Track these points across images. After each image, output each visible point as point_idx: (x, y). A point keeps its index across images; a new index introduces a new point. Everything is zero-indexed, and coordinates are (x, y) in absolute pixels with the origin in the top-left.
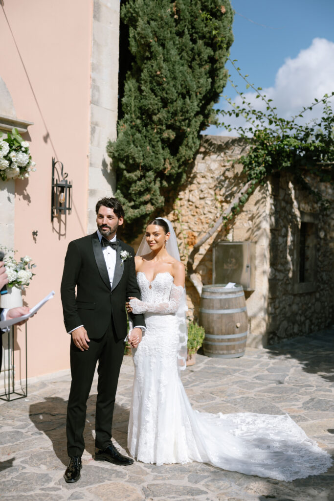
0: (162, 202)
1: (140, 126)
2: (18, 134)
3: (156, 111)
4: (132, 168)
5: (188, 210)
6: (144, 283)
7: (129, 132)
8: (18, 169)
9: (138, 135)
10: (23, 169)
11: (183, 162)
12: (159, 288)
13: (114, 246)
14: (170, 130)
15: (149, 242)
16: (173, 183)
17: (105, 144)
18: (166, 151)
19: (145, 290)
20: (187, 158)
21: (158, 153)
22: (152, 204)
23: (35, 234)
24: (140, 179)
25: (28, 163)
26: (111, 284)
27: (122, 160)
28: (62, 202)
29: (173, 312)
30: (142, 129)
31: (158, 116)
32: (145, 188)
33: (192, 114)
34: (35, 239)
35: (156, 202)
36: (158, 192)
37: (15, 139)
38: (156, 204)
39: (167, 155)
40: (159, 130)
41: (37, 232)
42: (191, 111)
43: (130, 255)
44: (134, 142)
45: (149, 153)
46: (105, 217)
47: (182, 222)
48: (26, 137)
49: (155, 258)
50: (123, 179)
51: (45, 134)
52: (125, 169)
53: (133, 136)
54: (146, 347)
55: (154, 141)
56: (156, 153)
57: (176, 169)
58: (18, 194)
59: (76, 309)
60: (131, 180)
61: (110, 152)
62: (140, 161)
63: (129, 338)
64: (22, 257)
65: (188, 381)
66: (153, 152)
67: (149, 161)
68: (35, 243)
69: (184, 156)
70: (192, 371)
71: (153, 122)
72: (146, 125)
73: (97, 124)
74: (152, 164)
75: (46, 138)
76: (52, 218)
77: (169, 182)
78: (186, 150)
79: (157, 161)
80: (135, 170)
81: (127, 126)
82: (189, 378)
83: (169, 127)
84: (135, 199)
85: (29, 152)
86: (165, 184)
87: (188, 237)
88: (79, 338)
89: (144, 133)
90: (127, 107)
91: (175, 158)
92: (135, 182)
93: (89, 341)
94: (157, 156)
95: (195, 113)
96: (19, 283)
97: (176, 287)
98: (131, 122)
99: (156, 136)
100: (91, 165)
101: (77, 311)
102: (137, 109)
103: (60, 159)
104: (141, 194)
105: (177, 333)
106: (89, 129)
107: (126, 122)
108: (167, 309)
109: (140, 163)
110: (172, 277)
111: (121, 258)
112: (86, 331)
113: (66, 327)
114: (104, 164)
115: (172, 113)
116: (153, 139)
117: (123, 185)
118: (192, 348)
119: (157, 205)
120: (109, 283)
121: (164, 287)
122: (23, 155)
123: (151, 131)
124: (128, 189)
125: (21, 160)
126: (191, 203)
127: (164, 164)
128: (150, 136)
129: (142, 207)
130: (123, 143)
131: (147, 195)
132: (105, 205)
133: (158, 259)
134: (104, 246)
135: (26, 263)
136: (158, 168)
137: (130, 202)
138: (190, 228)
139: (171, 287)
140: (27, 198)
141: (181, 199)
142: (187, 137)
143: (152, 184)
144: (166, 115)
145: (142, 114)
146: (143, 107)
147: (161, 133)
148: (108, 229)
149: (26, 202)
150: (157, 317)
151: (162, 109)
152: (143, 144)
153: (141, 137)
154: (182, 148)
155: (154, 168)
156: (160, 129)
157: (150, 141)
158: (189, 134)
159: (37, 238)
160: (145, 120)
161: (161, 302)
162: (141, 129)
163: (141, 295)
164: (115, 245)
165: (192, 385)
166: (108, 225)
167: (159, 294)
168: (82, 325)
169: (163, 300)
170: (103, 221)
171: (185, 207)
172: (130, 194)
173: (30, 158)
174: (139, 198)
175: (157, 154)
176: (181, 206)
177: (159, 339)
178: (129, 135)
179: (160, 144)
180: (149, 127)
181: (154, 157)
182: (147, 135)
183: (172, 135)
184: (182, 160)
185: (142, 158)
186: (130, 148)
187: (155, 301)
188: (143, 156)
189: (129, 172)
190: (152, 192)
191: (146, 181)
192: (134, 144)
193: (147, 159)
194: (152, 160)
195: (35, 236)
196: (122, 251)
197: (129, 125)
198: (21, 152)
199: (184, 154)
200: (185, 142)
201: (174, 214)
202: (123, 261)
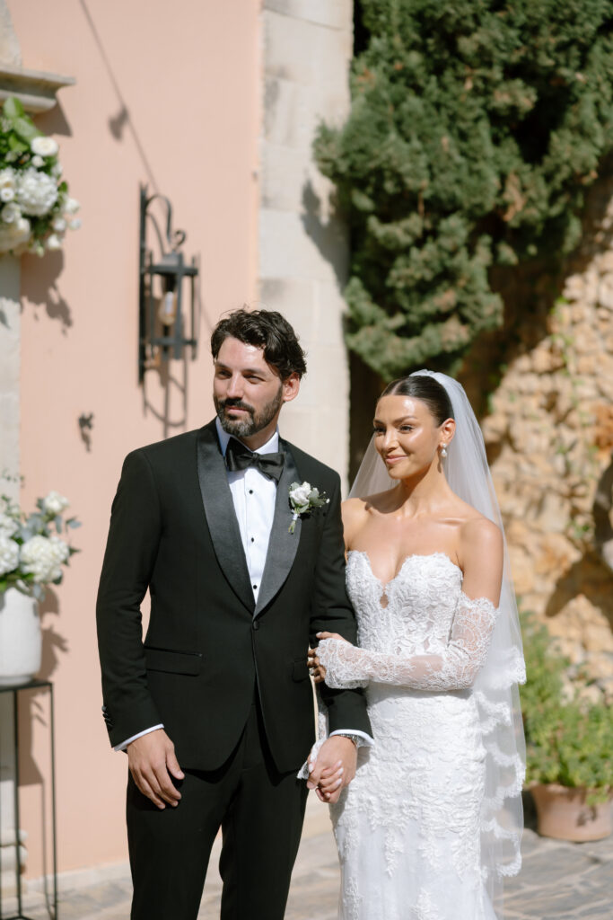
0: (495, 313)
1: (420, 72)
2: (21, 116)
3: (470, 23)
4: (394, 207)
5: (594, 335)
6: (364, 586)
7: (385, 95)
8: (24, 225)
9: (414, 103)
10: (41, 224)
11: (564, 183)
12: (411, 607)
13: (270, 469)
14: (519, 83)
15: (386, 453)
16: (532, 250)
17: (306, 135)
18: (507, 150)
19: (368, 610)
20: (578, 169)
21: (479, 157)
22: (464, 321)
23: (85, 422)
24: (420, 243)
25: (57, 204)
26: (256, 593)
27: (361, 184)
28: (169, 320)
29: (458, 683)
30: (428, 82)
31: (476, 37)
32: (439, 269)
33: (591, 28)
34: (86, 439)
35: (475, 313)
36: (482, 282)
37: (12, 132)
38: (473, 318)
39: (509, 163)
40: (480, 84)
41: (91, 417)
42: (585, 15)
43: (321, 497)
44: (399, 123)
45: (450, 157)
46: (237, 376)
47: (578, 373)
48: (52, 122)
49: (408, 505)
50: (368, 243)
51: (113, 110)
52: (374, 213)
53: (396, 105)
54: (372, 798)
55: (464, 120)
56: (470, 156)
57: (543, 205)
58: (30, 300)
59: (144, 672)
60: (391, 246)
61: (325, 160)
62: (421, 184)
63: (311, 768)
64: (41, 495)
65: (576, 895)
66: (463, 154)
67: (450, 184)
68: (88, 449)
69: (568, 163)
70: (596, 861)
71: (460, 57)
72: (438, 70)
73: (283, 73)
74: (458, 191)
75: (118, 125)
76: (142, 371)
77: (519, 249)
78: (574, 144)
79: (473, 181)
80: (404, 214)
81: (376, 76)
82: (583, 883)
83: (511, 72)
84: (406, 304)
85: (59, 168)
86: (508, 254)
87: (598, 423)
88: (146, 768)
89: (431, 94)
90: (378, 12)
91: (540, 170)
92: (406, 251)
93: (180, 775)
94: (476, 167)
95: (599, 21)
96: (27, 578)
97: (468, 604)
98: (391, 61)
99: (471, 102)
100: (266, 202)
101: (144, 677)
102: (409, 20)
103: (164, 186)
104: (424, 289)
105: (472, 755)
106: (258, 90)
107: (374, 61)
108: (436, 674)
109: (420, 190)
110: (457, 569)
111: (292, 508)
112: (170, 745)
113: (109, 729)
114: (310, 199)
115: (523, 28)
116: (462, 111)
117: (368, 264)
118: (598, 785)
119: (479, 324)
120: (249, 589)
121: (428, 603)
122: (38, 179)
123: (454, 89)
124: (384, 273)
125: (32, 196)
126: (603, 313)
127: (501, 192)
128: (452, 104)
129: (430, 331)
130: (365, 128)
131: (445, 290)
132: (236, 335)
133: (416, 508)
134: (233, 467)
135: (52, 517)
136: (480, 206)
137: (391, 314)
138: (602, 394)
139: (454, 602)
140: (60, 311)
141: (572, 302)
142: (576, 101)
143: (462, 256)
144: (503, 33)
145: (425, 34)
146: (429, 13)
147: (486, 93)
148: (244, 414)
149: (57, 324)
150: (406, 701)
151: (488, 14)
152: (428, 130)
153: (425, 106)
154: (561, 137)
155: (467, 205)
156: (485, 80)
157: (453, 118)
158: (582, 91)
159: (93, 434)
160: (435, 51)
161: (420, 652)
162: (421, 82)
163: (357, 627)
164: (273, 463)
165: (585, 907)
166: (245, 401)
167: (413, 625)
168: (161, 726)
169: (426, 644)
170: (229, 387)
171: (586, 326)
172: (392, 290)
173: (63, 187)
174: (421, 301)
175: (475, 160)
176: (574, 323)
177: (413, 774)
178: (385, 103)
179: (484, 129)
180: (448, 76)
181: (465, 170)
182: (442, 101)
183: (524, 98)
184: (560, 177)
185: (426, 173)
186: (385, 144)
187: (399, 649)
188: (430, 167)
189: (385, 218)
190: (462, 283)
191: (440, 248)
192: (401, 133)
193: (443, 177)
194: (458, 182)
195: (86, 430)
196: (295, 485)
197: (385, 70)
198: (32, 171)
199: (566, 156)
200: (571, 118)
201: (551, 350)
202: (296, 517)
